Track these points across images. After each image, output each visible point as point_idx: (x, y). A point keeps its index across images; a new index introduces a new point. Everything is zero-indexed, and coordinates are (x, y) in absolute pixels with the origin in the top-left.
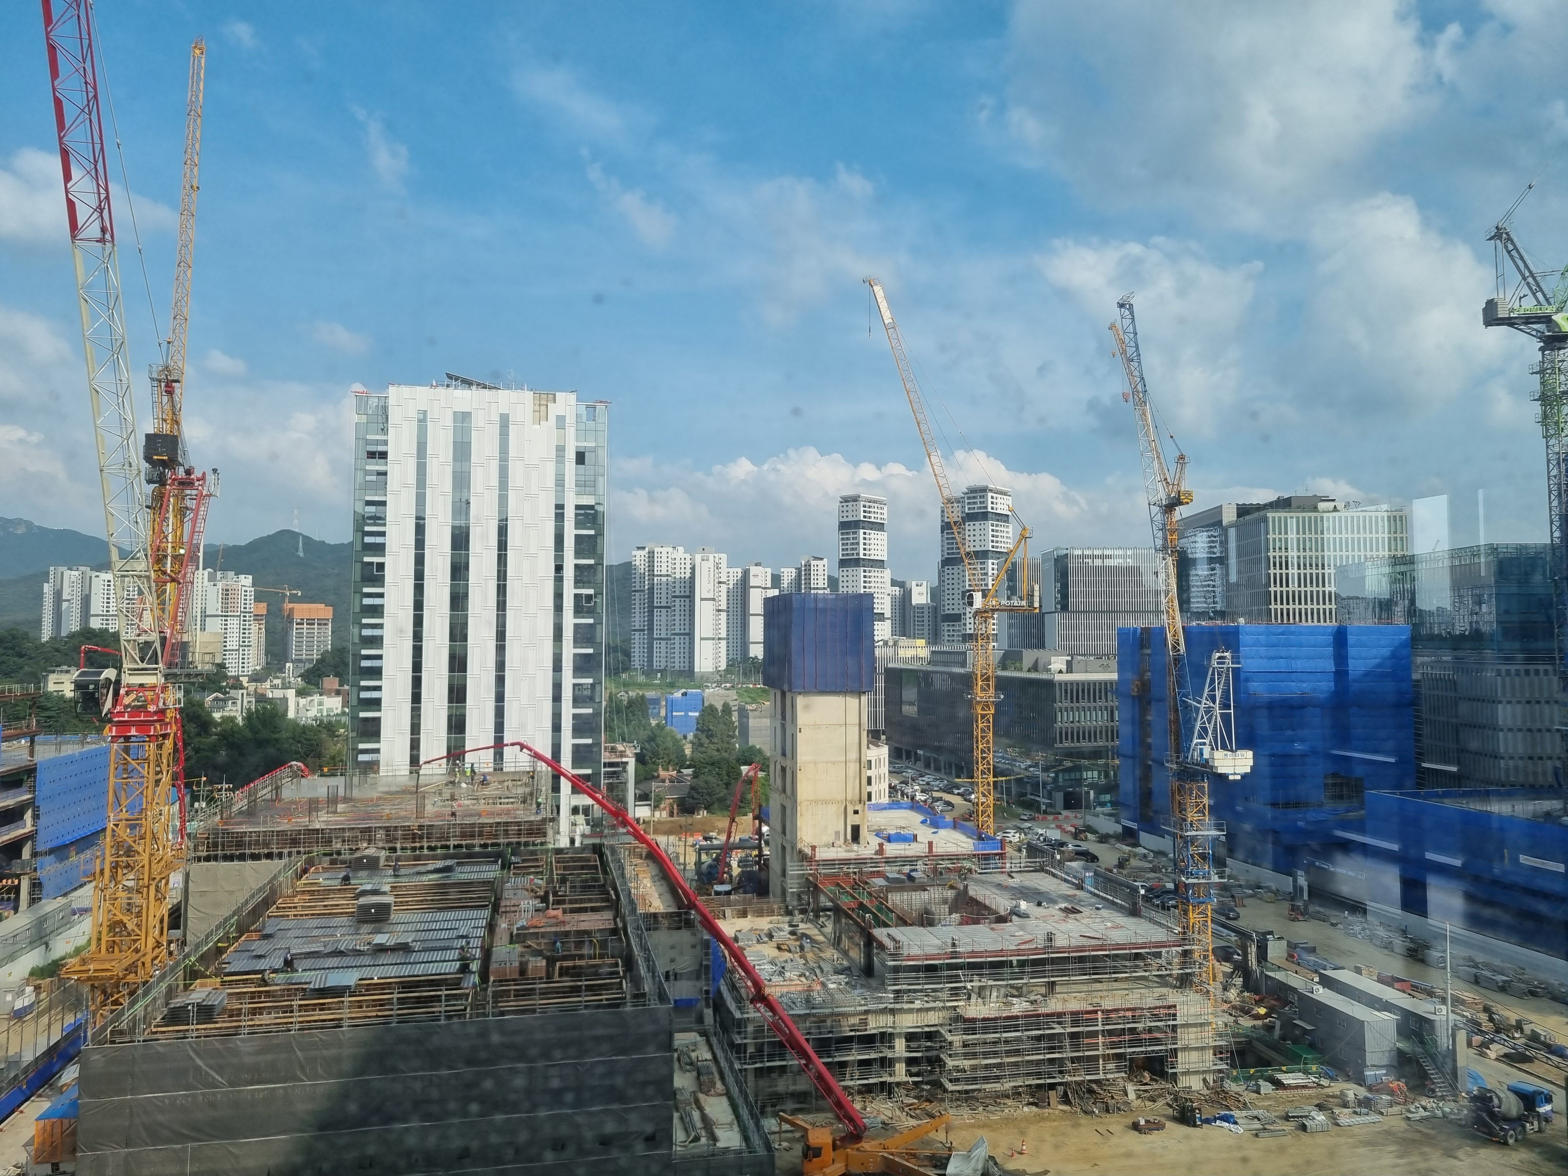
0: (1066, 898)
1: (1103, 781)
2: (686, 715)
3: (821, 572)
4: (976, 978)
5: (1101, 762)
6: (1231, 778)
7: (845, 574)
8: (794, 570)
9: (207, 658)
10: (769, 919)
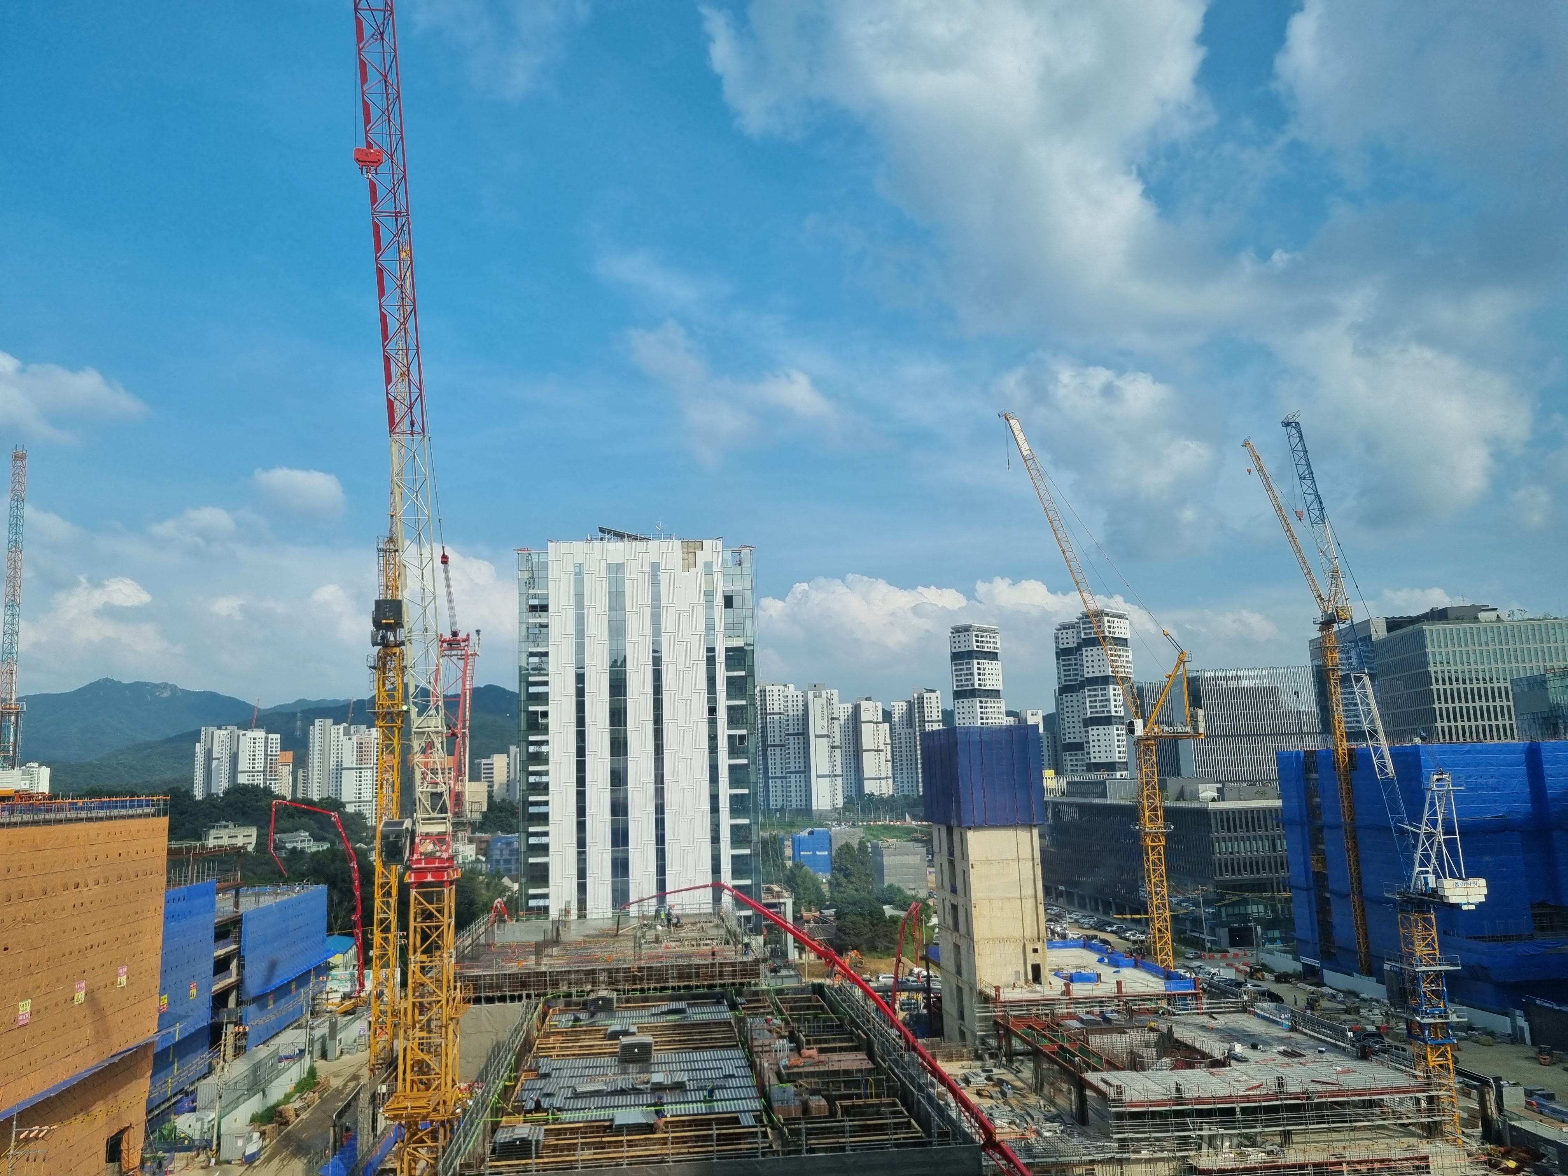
0: (1281, 1040)
1: (1270, 916)
2: (814, 854)
3: (934, 705)
4: (1205, 1126)
5: (1267, 895)
6: (1464, 908)
7: (961, 705)
8: (904, 704)
9: (475, 807)
10: (960, 1064)
